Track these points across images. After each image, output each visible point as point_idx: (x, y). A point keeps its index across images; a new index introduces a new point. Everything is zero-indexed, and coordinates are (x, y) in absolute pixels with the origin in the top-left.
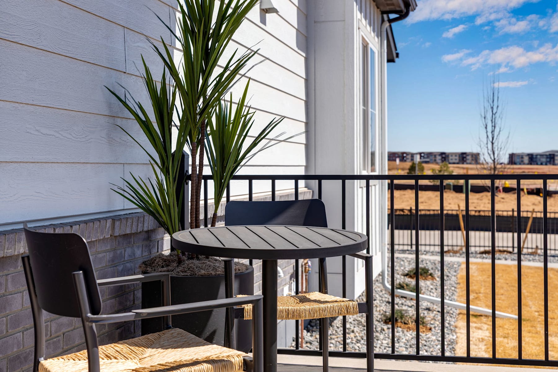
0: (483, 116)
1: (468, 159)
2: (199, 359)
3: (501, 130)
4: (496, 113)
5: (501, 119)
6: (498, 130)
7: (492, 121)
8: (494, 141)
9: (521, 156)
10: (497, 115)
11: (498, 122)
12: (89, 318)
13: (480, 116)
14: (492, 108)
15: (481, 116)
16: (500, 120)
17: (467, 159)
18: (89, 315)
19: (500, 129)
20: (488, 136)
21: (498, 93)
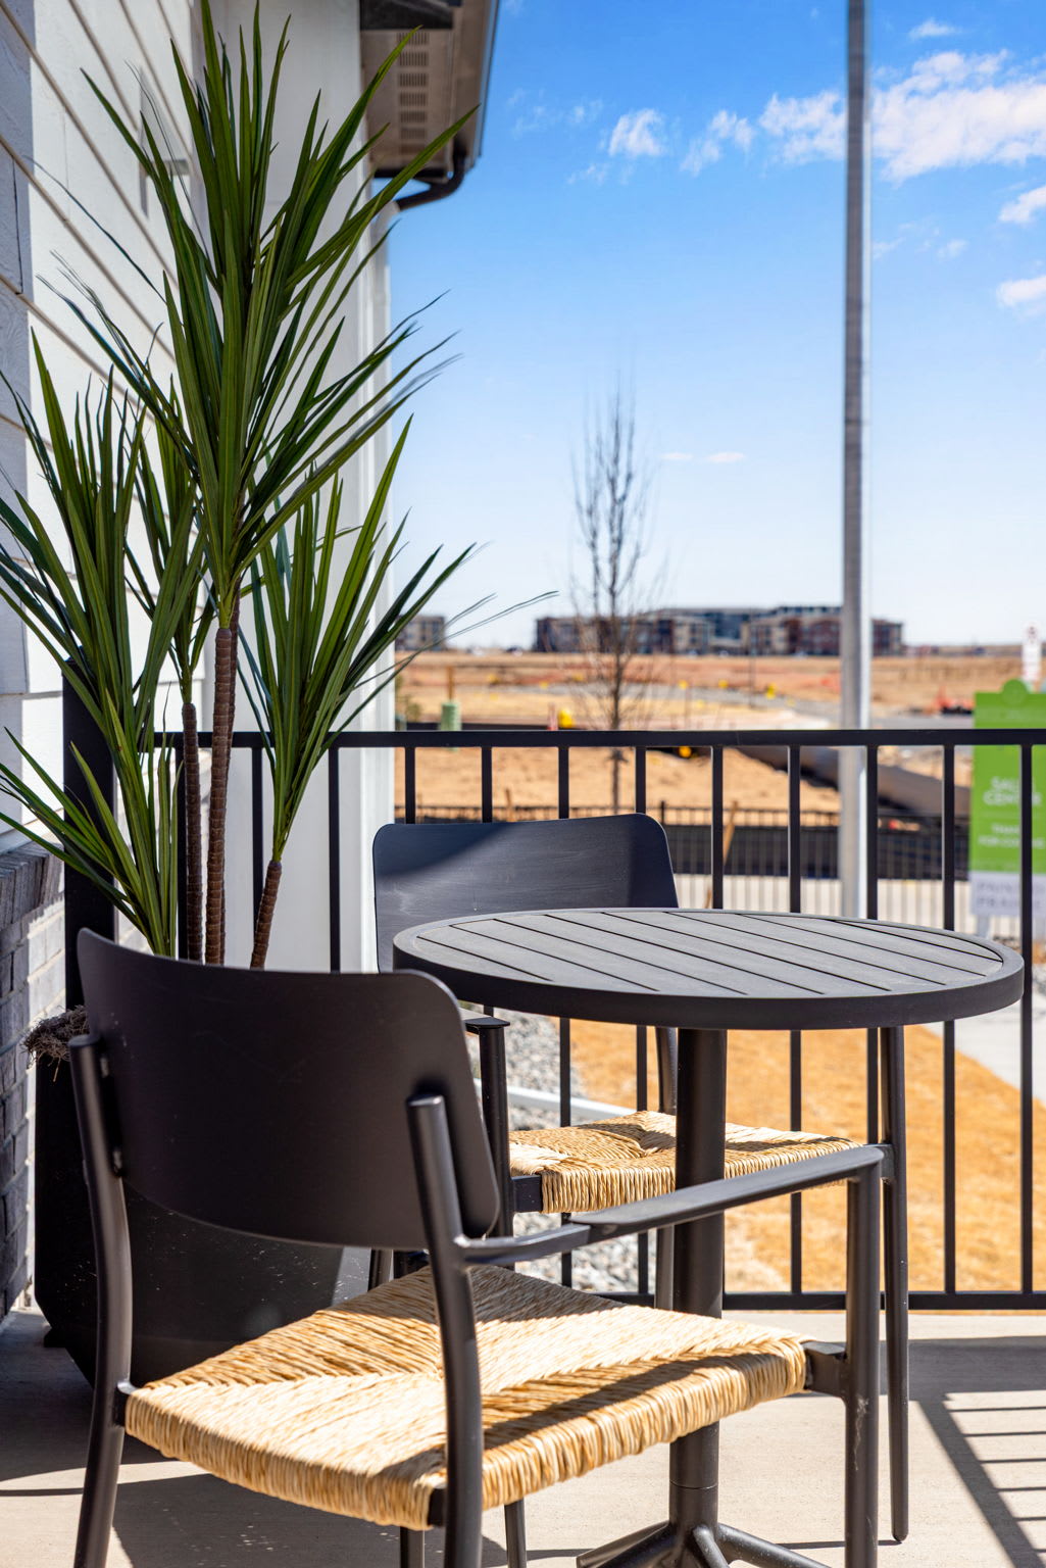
0: (585, 503)
1: (411, 637)
2: (666, 1356)
3: (642, 550)
4: (624, 497)
5: (642, 516)
6: (632, 552)
7: (611, 523)
8: (617, 587)
9: (574, 626)
10: (629, 505)
11: (632, 524)
12: (460, 1248)
13: (573, 508)
14: (613, 482)
15: (578, 504)
16: (635, 519)
17: (406, 637)
18: (462, 1241)
19: (638, 547)
20: (597, 571)
21: (631, 434)
